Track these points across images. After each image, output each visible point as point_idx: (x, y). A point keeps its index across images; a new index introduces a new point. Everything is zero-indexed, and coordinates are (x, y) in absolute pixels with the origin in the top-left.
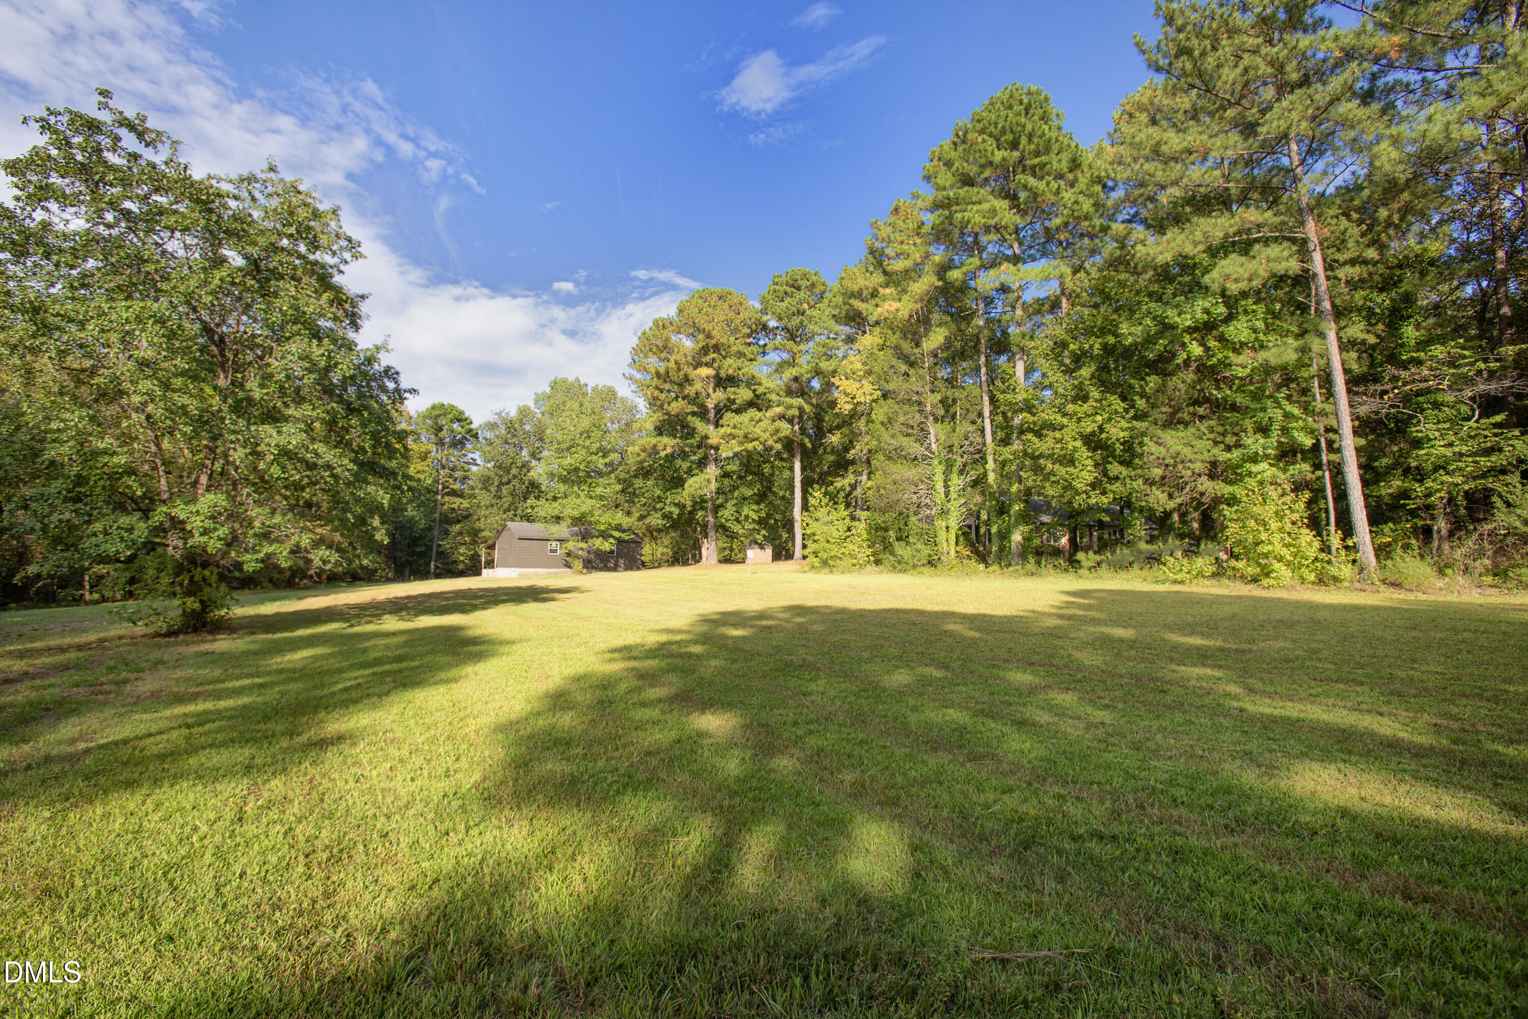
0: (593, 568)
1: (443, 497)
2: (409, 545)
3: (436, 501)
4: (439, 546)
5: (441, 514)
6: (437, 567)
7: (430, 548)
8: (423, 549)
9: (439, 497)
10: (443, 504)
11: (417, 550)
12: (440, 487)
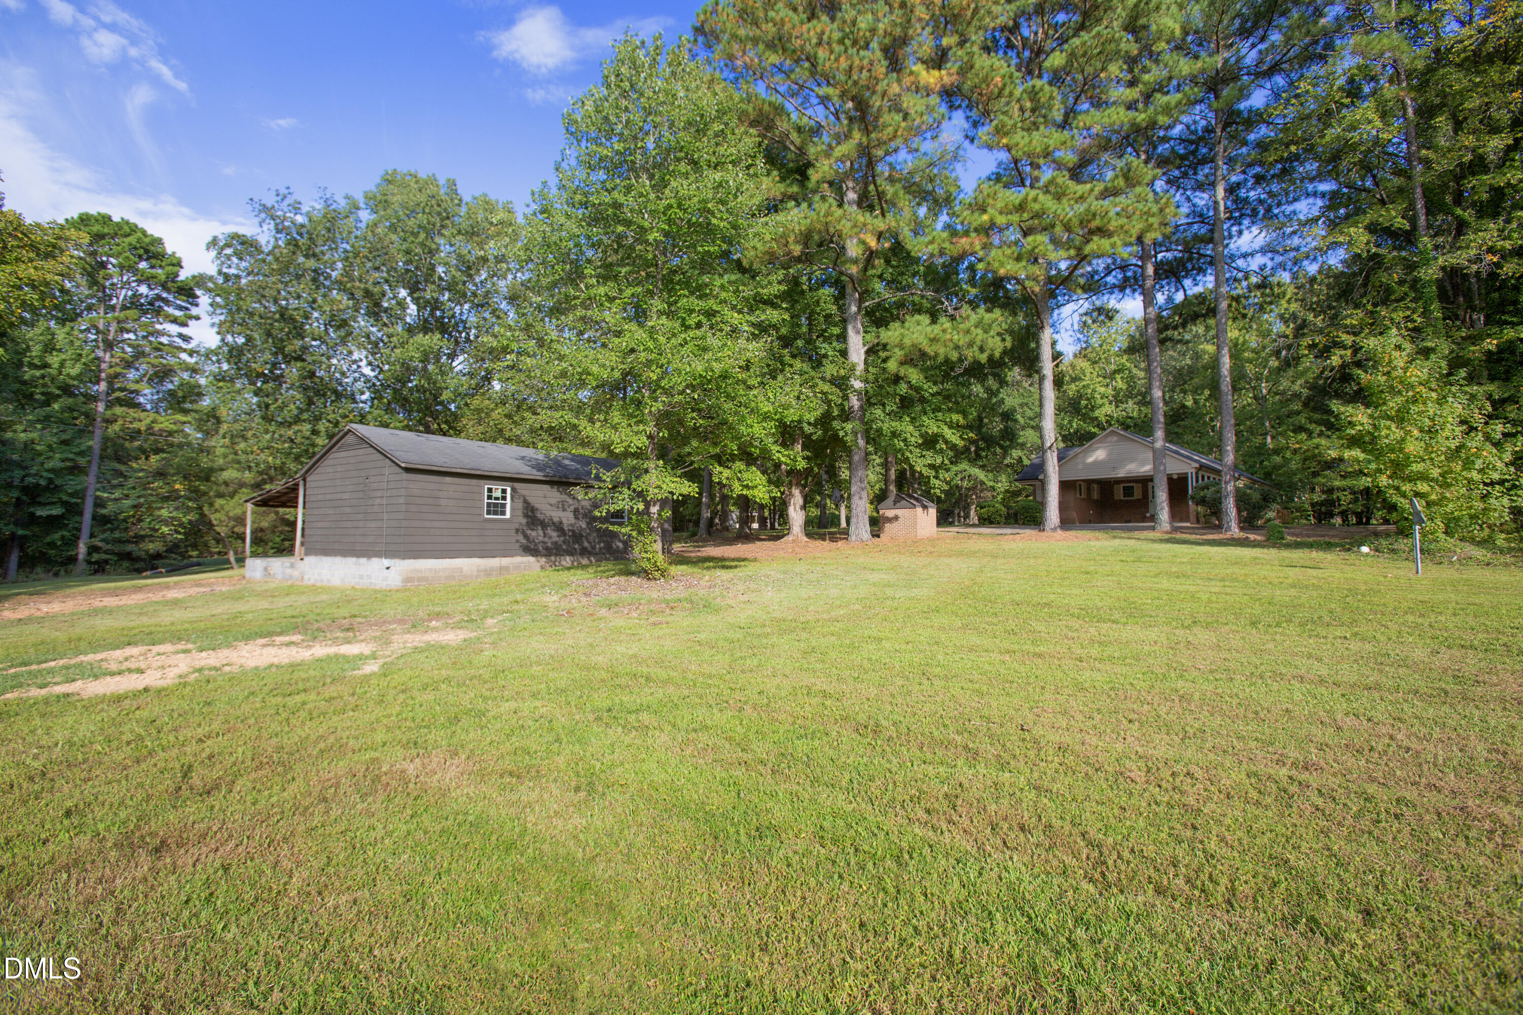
0: (584, 552)
1: (108, 407)
2: (19, 503)
3: (90, 417)
4: (99, 503)
5: (106, 439)
6: (92, 549)
7: (74, 510)
8: (57, 511)
9: (101, 407)
10: (109, 421)
11: (41, 512)
12: (103, 386)
